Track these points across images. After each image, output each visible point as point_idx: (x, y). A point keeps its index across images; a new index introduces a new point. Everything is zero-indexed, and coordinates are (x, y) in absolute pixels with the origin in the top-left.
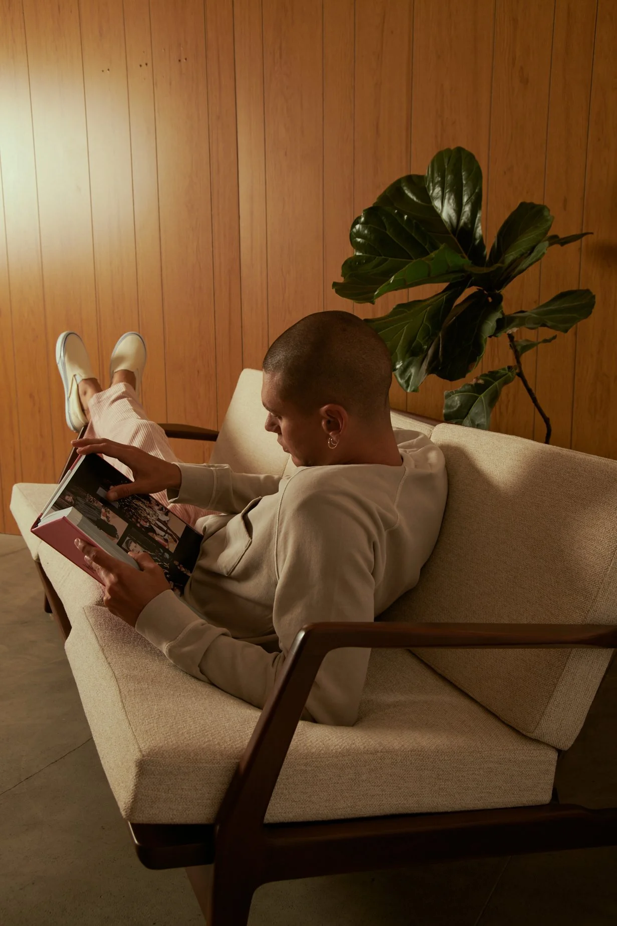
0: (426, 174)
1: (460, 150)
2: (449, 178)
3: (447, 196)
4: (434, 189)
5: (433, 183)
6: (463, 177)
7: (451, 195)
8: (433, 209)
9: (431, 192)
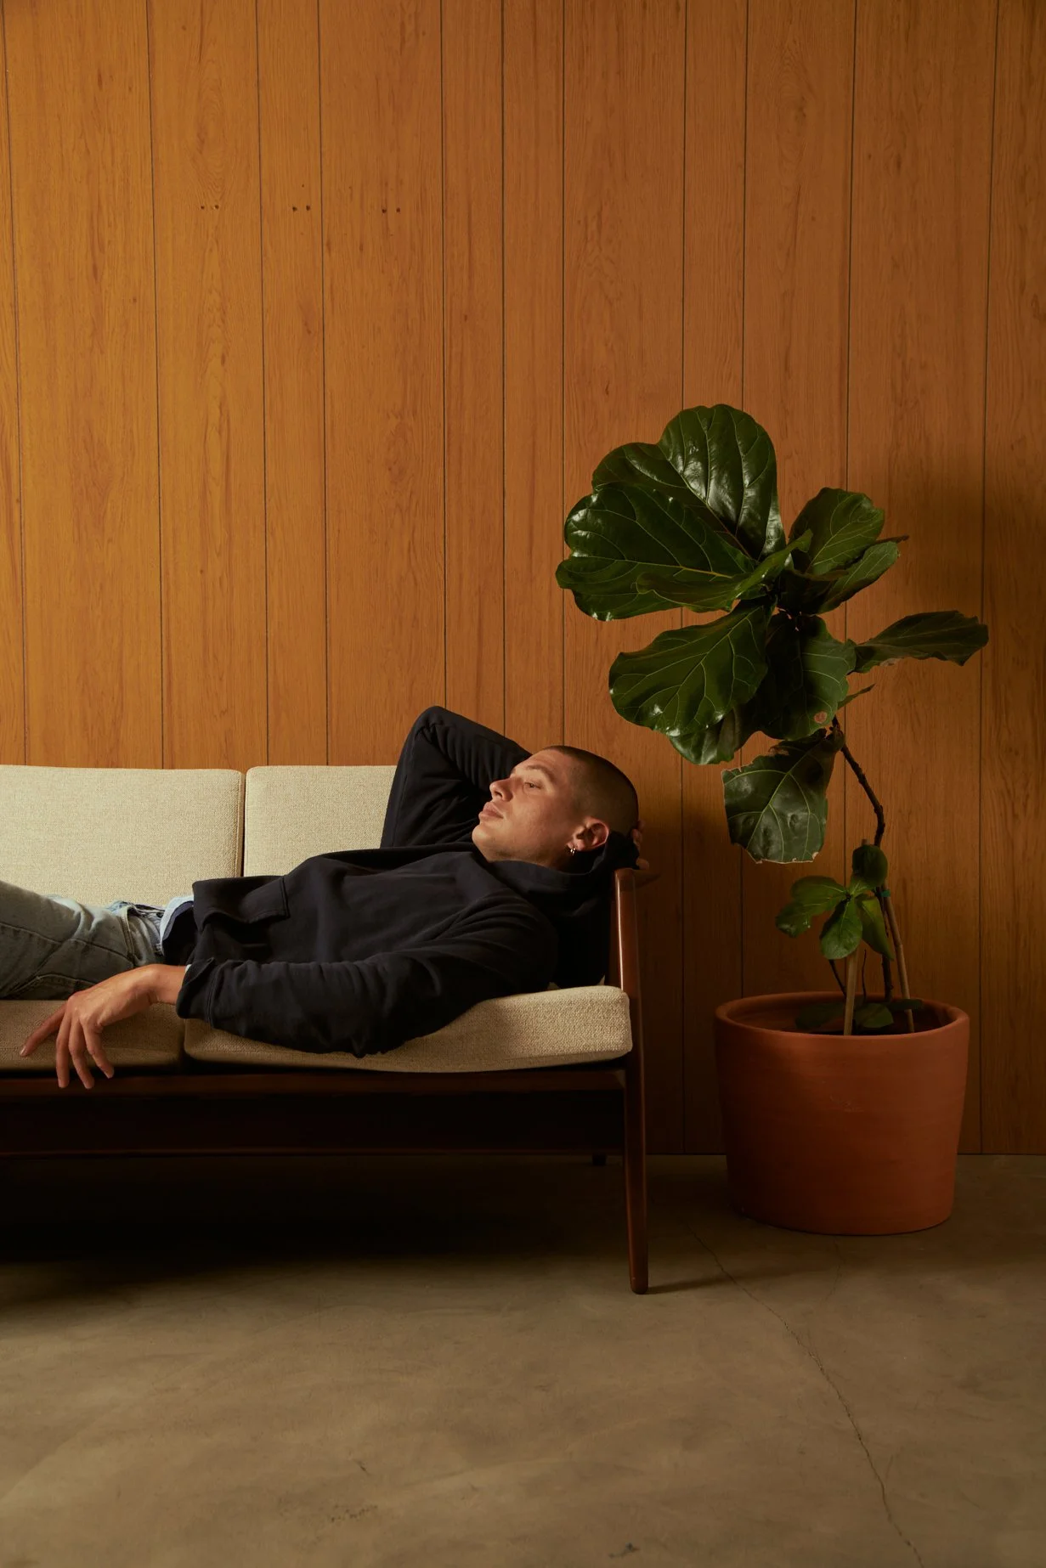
0: (665, 443)
1: (725, 410)
2: (713, 449)
3: (714, 475)
4: (685, 466)
5: (683, 455)
6: (740, 448)
7: (723, 473)
8: (690, 495)
9: (681, 468)
